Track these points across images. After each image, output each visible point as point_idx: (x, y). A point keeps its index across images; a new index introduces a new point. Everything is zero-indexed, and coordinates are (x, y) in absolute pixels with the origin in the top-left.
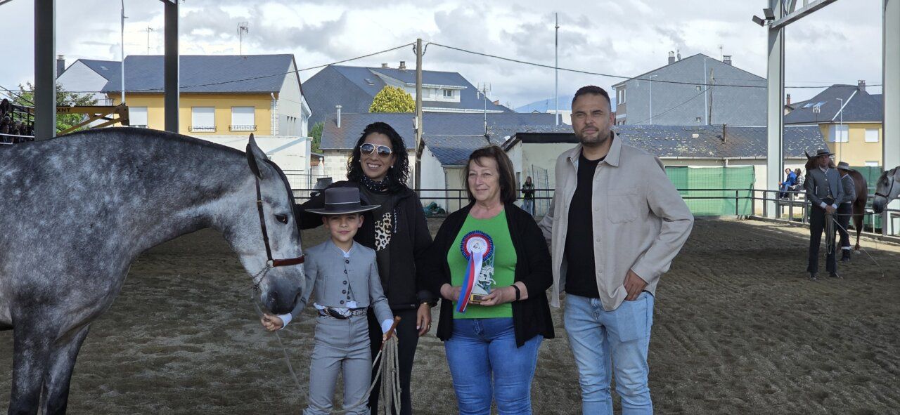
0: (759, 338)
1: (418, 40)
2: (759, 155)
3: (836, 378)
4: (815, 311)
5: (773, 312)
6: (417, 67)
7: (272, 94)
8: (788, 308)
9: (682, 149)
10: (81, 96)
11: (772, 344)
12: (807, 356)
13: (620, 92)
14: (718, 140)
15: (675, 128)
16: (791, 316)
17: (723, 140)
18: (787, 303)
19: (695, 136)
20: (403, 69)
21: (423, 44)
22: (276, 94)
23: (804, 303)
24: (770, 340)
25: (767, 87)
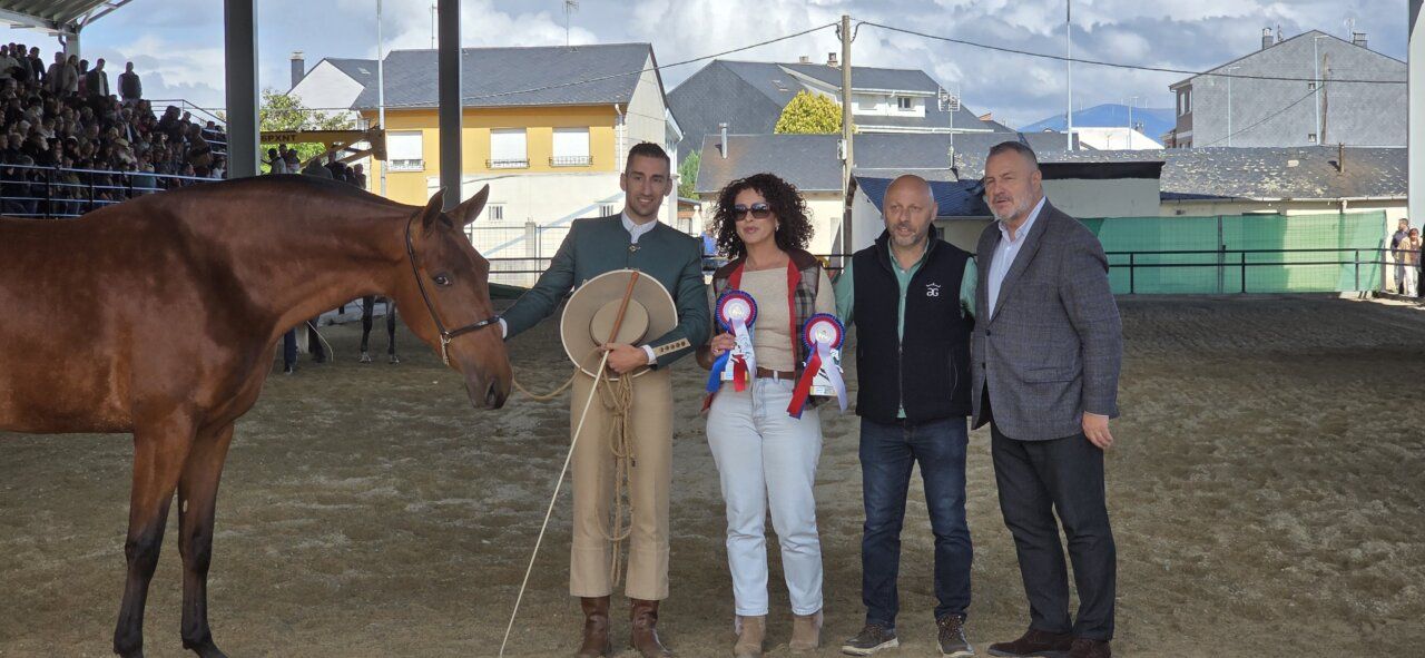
0: (1303, 489)
1: (844, 17)
2: (1397, 193)
3: (1400, 553)
4: (1416, 445)
5: (1348, 446)
6: (843, 61)
7: (617, 106)
8: (1372, 440)
9: (1271, 185)
10: (330, 116)
11: (1320, 498)
12: (1370, 518)
13: (1183, 96)
14: (1332, 169)
15: (1259, 152)
16: (1371, 452)
17: (1339, 169)
18: (1377, 433)
19: (1293, 163)
20: (834, 65)
21: (852, 24)
22: (624, 107)
23: (1406, 431)
24: (1320, 491)
25: (1407, 82)
